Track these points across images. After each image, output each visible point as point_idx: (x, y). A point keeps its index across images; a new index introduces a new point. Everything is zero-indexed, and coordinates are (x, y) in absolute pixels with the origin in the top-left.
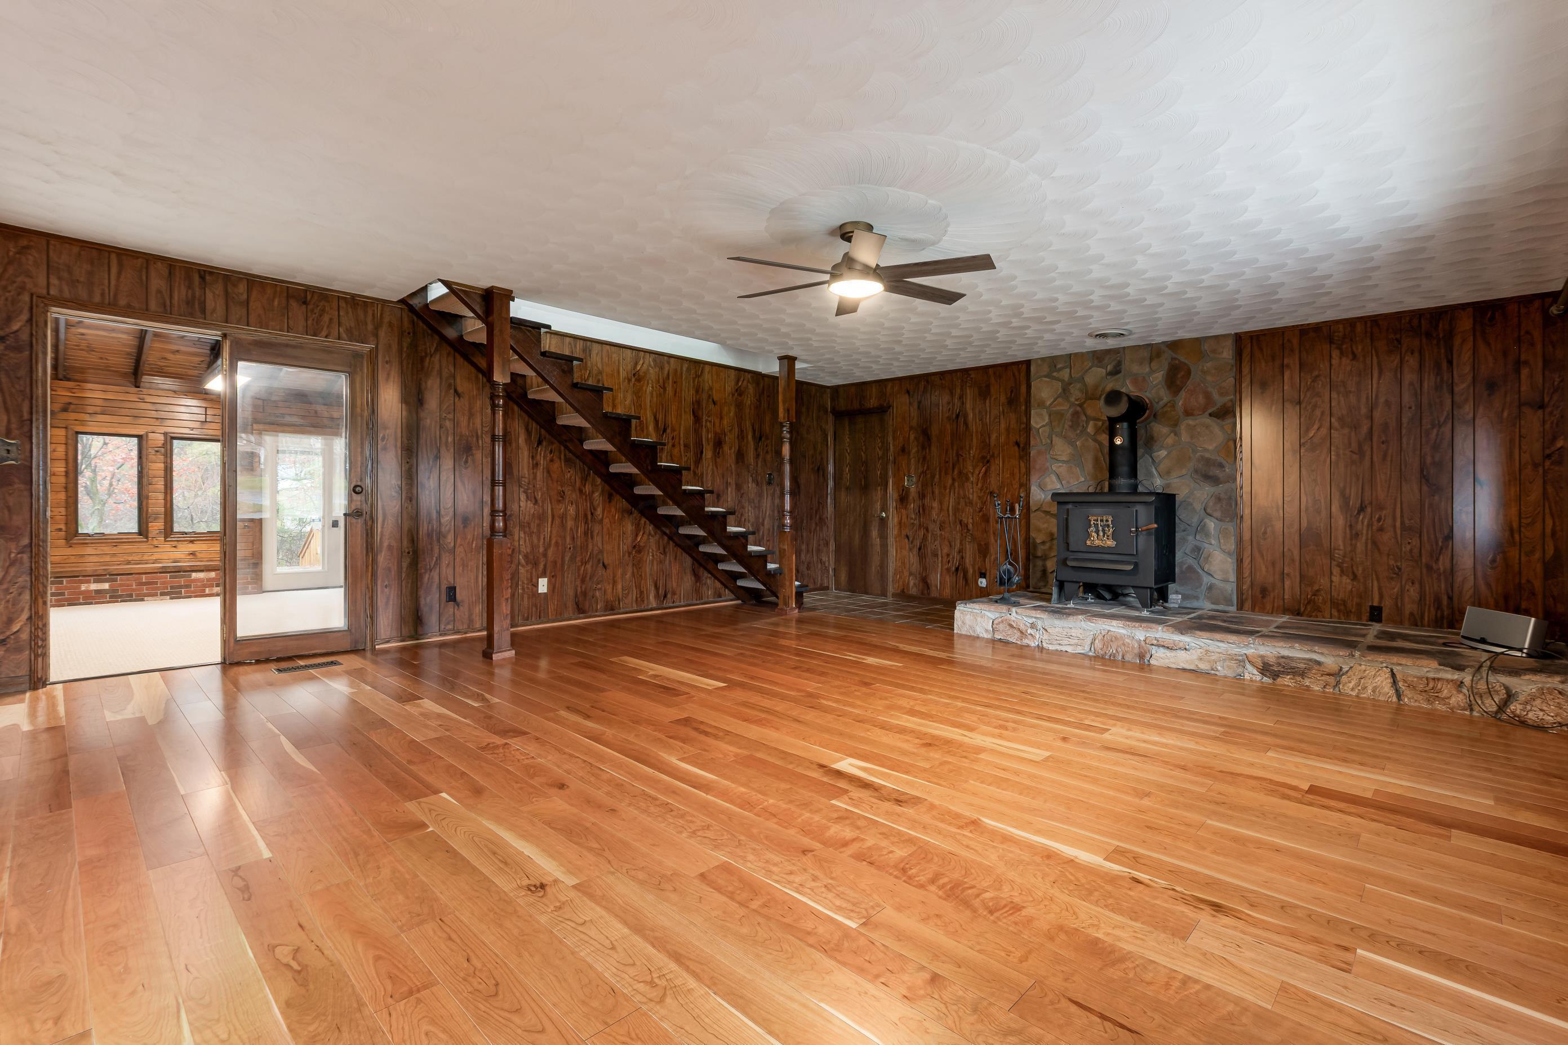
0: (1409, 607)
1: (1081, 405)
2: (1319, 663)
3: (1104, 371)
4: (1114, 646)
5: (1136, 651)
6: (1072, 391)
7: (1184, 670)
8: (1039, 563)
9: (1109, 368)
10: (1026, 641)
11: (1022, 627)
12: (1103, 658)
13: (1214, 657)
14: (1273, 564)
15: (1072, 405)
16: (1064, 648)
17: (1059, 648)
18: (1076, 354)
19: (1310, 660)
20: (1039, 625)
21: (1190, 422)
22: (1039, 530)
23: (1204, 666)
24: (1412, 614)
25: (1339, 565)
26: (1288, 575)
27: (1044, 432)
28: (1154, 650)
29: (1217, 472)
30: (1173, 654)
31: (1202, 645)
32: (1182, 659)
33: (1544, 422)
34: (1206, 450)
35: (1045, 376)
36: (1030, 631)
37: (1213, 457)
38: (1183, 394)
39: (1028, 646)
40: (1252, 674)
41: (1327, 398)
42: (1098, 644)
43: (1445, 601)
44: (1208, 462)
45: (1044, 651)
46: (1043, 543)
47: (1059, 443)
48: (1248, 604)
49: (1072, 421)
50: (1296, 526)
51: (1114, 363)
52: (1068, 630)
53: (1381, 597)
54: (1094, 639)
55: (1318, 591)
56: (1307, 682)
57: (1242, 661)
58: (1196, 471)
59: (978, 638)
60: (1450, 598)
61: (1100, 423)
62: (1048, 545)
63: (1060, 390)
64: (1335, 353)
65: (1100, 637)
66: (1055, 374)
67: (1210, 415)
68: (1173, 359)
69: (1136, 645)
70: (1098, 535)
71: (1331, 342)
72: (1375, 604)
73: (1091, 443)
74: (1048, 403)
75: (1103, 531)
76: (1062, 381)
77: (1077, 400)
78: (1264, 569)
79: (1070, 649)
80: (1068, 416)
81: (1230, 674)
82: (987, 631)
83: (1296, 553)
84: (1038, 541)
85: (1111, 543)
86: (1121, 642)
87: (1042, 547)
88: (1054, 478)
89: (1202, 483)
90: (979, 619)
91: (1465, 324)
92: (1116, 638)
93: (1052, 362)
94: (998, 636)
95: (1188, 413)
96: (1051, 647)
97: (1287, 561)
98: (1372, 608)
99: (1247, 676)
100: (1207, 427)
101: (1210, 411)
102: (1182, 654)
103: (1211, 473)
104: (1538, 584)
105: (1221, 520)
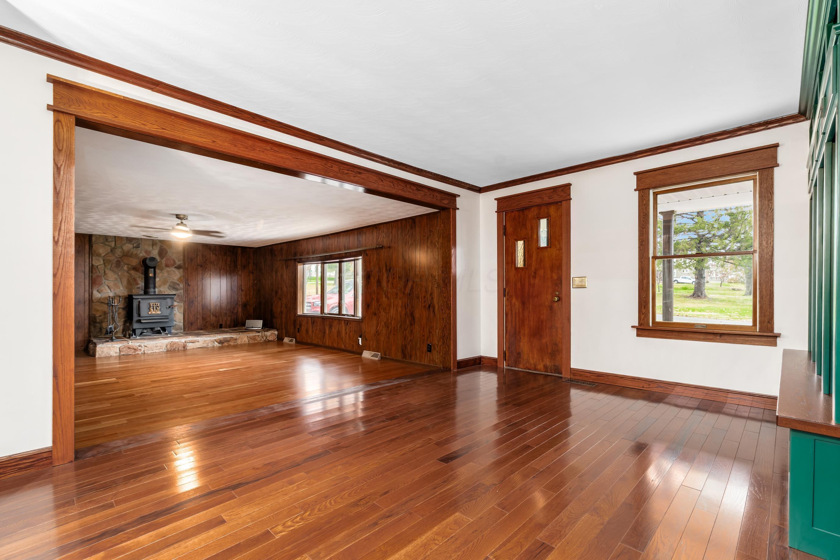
0: (228, 323)
1: (120, 258)
2: (233, 338)
3: (132, 246)
4: (175, 346)
5: (183, 346)
6: (116, 252)
7: (199, 348)
8: (98, 325)
9: (135, 245)
10: (137, 352)
11: (135, 347)
12: (170, 351)
13: (207, 342)
14: (194, 315)
15: (116, 257)
16: (154, 351)
17: (152, 351)
18: (118, 237)
19: (231, 337)
20: (142, 345)
21: (168, 269)
22: (98, 311)
23: (205, 345)
24: (229, 325)
25: (212, 314)
26: (199, 318)
27: (101, 267)
28: (188, 344)
29: (177, 287)
30: (194, 344)
31: (203, 339)
32: (197, 345)
33: (253, 277)
34: (173, 279)
35: (101, 243)
36: (139, 348)
37: (176, 282)
38: (164, 259)
39: (138, 354)
40: (216, 344)
41: (209, 266)
42: (168, 347)
43: (236, 320)
44: (175, 283)
45: (145, 355)
46: (100, 316)
47: (110, 274)
48: (187, 329)
49: (116, 264)
50: (201, 303)
51: (137, 244)
52: (156, 344)
53: (222, 322)
54: (167, 345)
55: (207, 322)
56: (230, 343)
57: (213, 342)
58: (170, 286)
59: (111, 356)
60: (237, 319)
61: (130, 266)
62: (103, 317)
63: (109, 250)
64: (211, 253)
65: (169, 344)
66: (107, 243)
67: (175, 267)
68: (161, 246)
69: (183, 344)
70: (154, 310)
71: (210, 250)
72: (221, 323)
73: (126, 274)
74: (103, 255)
75: (156, 308)
76: (111, 246)
77: (118, 256)
78: (192, 317)
79: (157, 351)
80: (114, 262)
81: (211, 346)
82: (116, 353)
83: (201, 311)
84: (97, 315)
85: (159, 312)
86: (177, 344)
87: (100, 318)
88: (107, 288)
89: (172, 290)
90: (112, 349)
91: (239, 251)
92: (175, 343)
93: (106, 238)
94: (122, 353)
95: (167, 266)
96: (149, 352)
97: (198, 314)
98: (220, 325)
99: (215, 345)
100: (174, 271)
101: (175, 266)
102: (197, 343)
103: (175, 287)
104: (252, 314)
105: (179, 303)
